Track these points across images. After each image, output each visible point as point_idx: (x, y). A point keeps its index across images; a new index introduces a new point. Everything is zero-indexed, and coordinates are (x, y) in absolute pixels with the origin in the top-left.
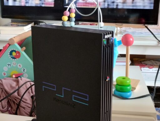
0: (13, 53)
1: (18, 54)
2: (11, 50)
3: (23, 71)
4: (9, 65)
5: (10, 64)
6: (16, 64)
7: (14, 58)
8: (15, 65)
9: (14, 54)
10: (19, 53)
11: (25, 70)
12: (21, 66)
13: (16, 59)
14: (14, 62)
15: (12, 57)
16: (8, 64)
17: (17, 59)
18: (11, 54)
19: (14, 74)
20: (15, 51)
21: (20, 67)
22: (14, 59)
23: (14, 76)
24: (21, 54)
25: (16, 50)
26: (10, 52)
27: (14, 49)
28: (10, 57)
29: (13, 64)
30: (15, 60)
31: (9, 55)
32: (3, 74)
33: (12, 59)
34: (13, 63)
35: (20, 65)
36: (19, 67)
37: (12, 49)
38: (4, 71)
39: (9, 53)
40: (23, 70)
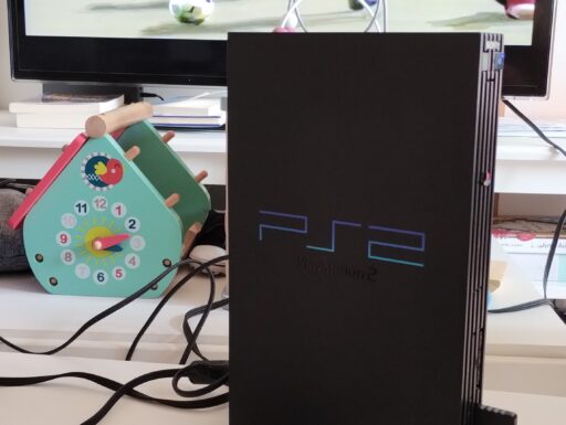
0: (96, 167)
1: (113, 171)
2: (90, 157)
3: (131, 227)
4: (83, 209)
5: (85, 206)
6: (106, 205)
7: (99, 183)
8: (102, 207)
9: (101, 169)
10: (117, 165)
11: (137, 225)
12: (124, 210)
13: (106, 185)
14: (99, 198)
15: (91, 182)
16: (79, 205)
17: (111, 186)
18: (90, 168)
19: (97, 239)
20: (105, 160)
21: (120, 213)
22: (98, 189)
23: (99, 245)
24: (125, 170)
25: (109, 157)
26: (85, 162)
27: (102, 154)
28: (87, 182)
29: (94, 205)
30: (105, 188)
31: (84, 175)
32: (58, 240)
33: (92, 186)
34: (97, 201)
35: (119, 208)
36: (114, 212)
37: (96, 154)
38: (64, 229)
39: (83, 168)
40: (128, 224)
